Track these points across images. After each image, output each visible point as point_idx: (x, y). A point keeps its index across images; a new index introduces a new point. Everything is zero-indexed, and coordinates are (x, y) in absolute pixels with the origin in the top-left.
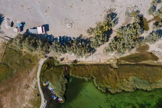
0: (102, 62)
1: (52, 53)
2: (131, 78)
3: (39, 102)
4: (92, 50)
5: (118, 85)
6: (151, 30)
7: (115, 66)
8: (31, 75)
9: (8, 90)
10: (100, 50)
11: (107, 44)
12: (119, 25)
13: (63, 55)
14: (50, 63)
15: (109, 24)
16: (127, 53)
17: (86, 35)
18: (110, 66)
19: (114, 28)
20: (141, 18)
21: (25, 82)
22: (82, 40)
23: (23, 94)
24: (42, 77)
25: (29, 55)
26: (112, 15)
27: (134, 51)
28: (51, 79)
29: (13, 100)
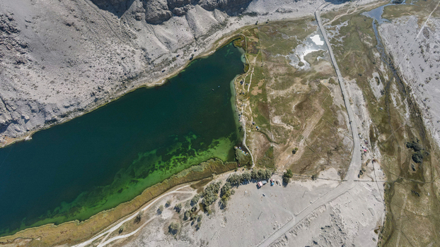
0: (221, 175)
1: (249, 172)
2: (204, 170)
3: (247, 143)
4: (229, 180)
5: (209, 164)
6: (198, 204)
7: (213, 175)
8: (256, 156)
9: (264, 145)
10: (224, 182)
11: (221, 187)
12: (217, 201)
13: (243, 172)
14: (249, 165)
15: (223, 200)
16: (208, 184)
17: (235, 189)
18: (216, 174)
19: (220, 198)
20: (205, 211)
21: (258, 151)
22: (235, 185)
23: (256, 145)
24: (250, 157)
25: (262, 167)
26: (223, 207)
27: (205, 187)
28: (245, 157)
29: (260, 141)
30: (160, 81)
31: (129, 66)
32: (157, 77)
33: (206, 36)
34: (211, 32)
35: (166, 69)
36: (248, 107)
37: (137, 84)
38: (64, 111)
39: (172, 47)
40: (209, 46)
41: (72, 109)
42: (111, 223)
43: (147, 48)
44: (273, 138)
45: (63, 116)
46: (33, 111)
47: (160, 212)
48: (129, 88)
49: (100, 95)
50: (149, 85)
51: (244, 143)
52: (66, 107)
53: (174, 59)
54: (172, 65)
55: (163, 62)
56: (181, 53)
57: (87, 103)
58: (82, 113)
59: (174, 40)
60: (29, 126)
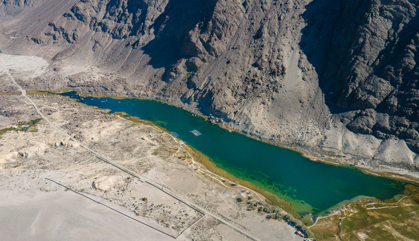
0: (284, 211)
2: (279, 201)
3: (320, 219)
6: (259, 206)
8: (316, 228)
9: (330, 231)
12: (268, 214)
14: (306, 224)
17: (283, 220)
18: (283, 209)
20: (259, 211)
21: (321, 228)
22: (285, 220)
23: (325, 226)
24: (312, 224)
26: (268, 218)
28: (309, 221)
30: (315, 159)
31: (306, 138)
32: (315, 155)
33: (386, 164)
34: (394, 164)
35: (326, 157)
36: (352, 213)
37: (299, 149)
38: (254, 132)
39: (347, 149)
40: (379, 170)
41: (258, 134)
42: (224, 176)
43: (328, 138)
44: (343, 235)
45: (251, 134)
46: (245, 123)
47: (243, 192)
48: (293, 148)
49: (276, 139)
50: (305, 155)
51: (318, 218)
52: (257, 132)
53: (339, 156)
54: (333, 158)
55: (329, 152)
56: (349, 157)
57: (266, 138)
58: (258, 139)
59: (353, 147)
60: (236, 127)
